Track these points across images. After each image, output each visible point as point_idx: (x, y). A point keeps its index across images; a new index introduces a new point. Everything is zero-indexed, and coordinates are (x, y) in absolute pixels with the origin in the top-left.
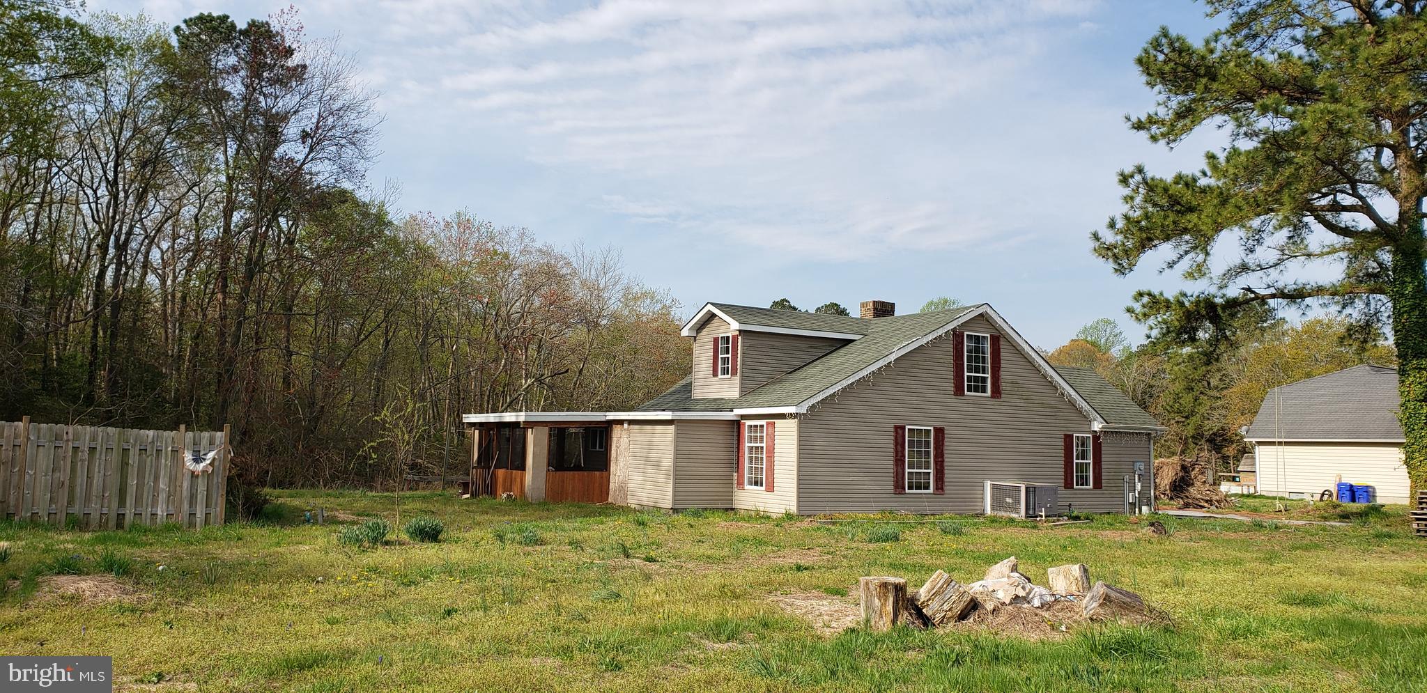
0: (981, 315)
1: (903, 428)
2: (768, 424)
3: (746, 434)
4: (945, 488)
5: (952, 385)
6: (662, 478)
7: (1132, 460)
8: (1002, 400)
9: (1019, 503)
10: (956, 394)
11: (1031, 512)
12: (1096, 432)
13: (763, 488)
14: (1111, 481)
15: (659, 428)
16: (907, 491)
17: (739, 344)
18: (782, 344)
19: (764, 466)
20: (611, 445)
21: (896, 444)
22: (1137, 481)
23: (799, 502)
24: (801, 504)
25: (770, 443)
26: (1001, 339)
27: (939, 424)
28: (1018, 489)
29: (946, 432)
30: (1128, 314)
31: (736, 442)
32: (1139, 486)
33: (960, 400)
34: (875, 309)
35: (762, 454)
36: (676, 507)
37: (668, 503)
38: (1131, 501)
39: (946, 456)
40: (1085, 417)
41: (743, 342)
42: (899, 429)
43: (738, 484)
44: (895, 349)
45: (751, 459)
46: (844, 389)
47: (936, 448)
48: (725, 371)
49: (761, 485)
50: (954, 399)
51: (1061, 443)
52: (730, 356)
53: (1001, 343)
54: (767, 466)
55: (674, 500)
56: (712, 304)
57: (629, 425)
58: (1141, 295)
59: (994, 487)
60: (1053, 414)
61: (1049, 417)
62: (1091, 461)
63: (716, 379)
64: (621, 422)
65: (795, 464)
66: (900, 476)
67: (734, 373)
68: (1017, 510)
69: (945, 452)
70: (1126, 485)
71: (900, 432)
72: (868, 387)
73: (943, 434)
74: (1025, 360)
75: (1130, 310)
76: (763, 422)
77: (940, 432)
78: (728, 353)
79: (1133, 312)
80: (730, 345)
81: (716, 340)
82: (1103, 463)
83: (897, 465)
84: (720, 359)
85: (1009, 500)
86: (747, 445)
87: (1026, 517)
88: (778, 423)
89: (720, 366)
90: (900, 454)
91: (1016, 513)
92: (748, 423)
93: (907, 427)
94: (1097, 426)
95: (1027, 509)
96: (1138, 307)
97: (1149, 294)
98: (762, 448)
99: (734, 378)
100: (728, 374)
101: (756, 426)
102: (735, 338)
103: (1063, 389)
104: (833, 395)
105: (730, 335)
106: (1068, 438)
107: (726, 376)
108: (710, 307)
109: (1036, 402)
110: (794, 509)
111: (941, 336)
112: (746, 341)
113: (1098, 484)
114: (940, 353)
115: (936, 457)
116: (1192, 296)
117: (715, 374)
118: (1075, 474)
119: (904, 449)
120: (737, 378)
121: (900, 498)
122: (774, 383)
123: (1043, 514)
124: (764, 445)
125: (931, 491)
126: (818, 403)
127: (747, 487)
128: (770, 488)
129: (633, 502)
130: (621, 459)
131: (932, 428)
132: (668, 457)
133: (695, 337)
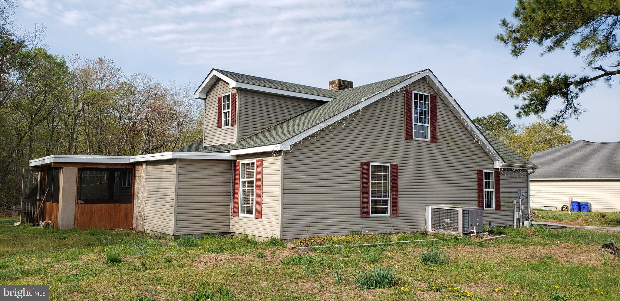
0: (424, 79)
1: (368, 164)
2: (257, 162)
3: (241, 171)
4: (399, 212)
5: (404, 131)
6: (167, 209)
7: (518, 189)
8: (437, 144)
9: (457, 222)
10: (406, 139)
11: (466, 230)
12: (498, 169)
13: (253, 216)
14: (506, 204)
15: (166, 167)
16: (371, 215)
17: (237, 100)
18: (272, 102)
19: (254, 197)
20: (134, 183)
21: (362, 178)
22: (520, 203)
23: (282, 227)
24: (285, 229)
25: (259, 178)
26: (438, 98)
27: (395, 162)
28: (456, 212)
29: (399, 168)
30: (505, 92)
31: (232, 178)
32: (522, 207)
33: (409, 143)
34: (340, 85)
35: (253, 187)
36: (178, 233)
37: (171, 231)
38: (518, 218)
39: (399, 187)
40: (490, 158)
41: (240, 99)
42: (365, 165)
43: (234, 212)
44: (363, 99)
45: (244, 191)
46: (322, 130)
47: (392, 181)
48: (227, 123)
49: (252, 213)
50: (405, 142)
51: (475, 177)
52: (230, 110)
53: (438, 101)
54: (256, 197)
55: (176, 228)
56: (216, 70)
57: (146, 166)
58: (515, 78)
59: (434, 210)
60: (471, 155)
61: (468, 158)
62: (494, 190)
63: (220, 130)
64: (140, 163)
65: (280, 195)
66: (365, 203)
67: (233, 124)
68: (455, 229)
69: (399, 183)
70: (515, 206)
71: (365, 167)
72: (341, 131)
73: (397, 170)
74: (452, 115)
75: (506, 89)
76: (254, 161)
77: (395, 167)
78: (228, 108)
79: (508, 90)
80: (230, 102)
81: (220, 99)
82: (501, 191)
83: (363, 194)
84: (223, 114)
85: (447, 221)
86: (241, 180)
87: (463, 234)
88: (266, 160)
89: (223, 119)
90: (365, 185)
91: (454, 230)
92: (242, 162)
93: (371, 164)
94: (498, 164)
95: (463, 228)
96: (511, 87)
97: (521, 77)
98: (253, 181)
99: (233, 127)
100: (228, 125)
101: (248, 164)
102: (234, 96)
103: (479, 137)
104: (312, 136)
105: (230, 93)
106: (480, 173)
107: (227, 127)
108: (215, 73)
109: (460, 146)
110: (278, 234)
111: (397, 91)
112: (242, 97)
113: (498, 207)
114: (396, 106)
115: (392, 188)
116: (553, 77)
117: (219, 126)
118: (484, 199)
119: (369, 181)
120: (236, 127)
121: (365, 221)
122: (265, 131)
123: (475, 231)
124: (254, 179)
125: (389, 214)
126: (300, 142)
127: (241, 215)
128: (259, 216)
129: (148, 228)
130: (141, 194)
131: (389, 165)
132: (172, 191)
133: (205, 99)
